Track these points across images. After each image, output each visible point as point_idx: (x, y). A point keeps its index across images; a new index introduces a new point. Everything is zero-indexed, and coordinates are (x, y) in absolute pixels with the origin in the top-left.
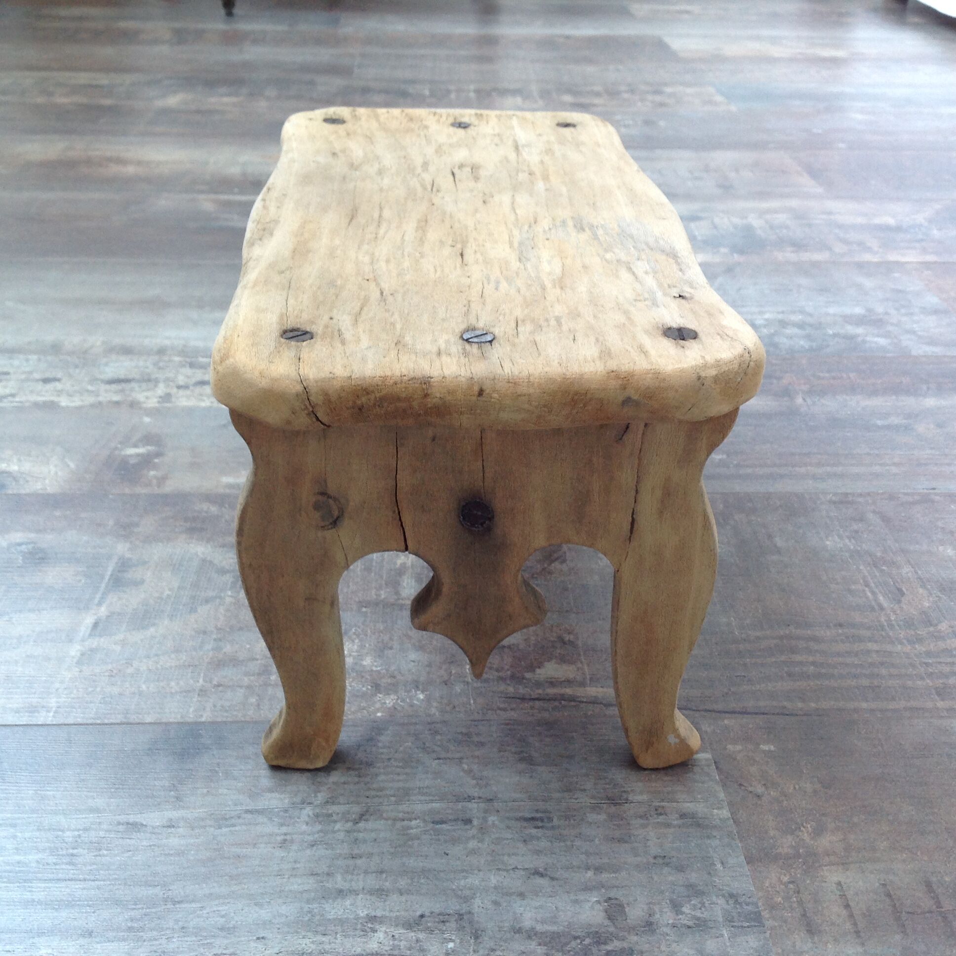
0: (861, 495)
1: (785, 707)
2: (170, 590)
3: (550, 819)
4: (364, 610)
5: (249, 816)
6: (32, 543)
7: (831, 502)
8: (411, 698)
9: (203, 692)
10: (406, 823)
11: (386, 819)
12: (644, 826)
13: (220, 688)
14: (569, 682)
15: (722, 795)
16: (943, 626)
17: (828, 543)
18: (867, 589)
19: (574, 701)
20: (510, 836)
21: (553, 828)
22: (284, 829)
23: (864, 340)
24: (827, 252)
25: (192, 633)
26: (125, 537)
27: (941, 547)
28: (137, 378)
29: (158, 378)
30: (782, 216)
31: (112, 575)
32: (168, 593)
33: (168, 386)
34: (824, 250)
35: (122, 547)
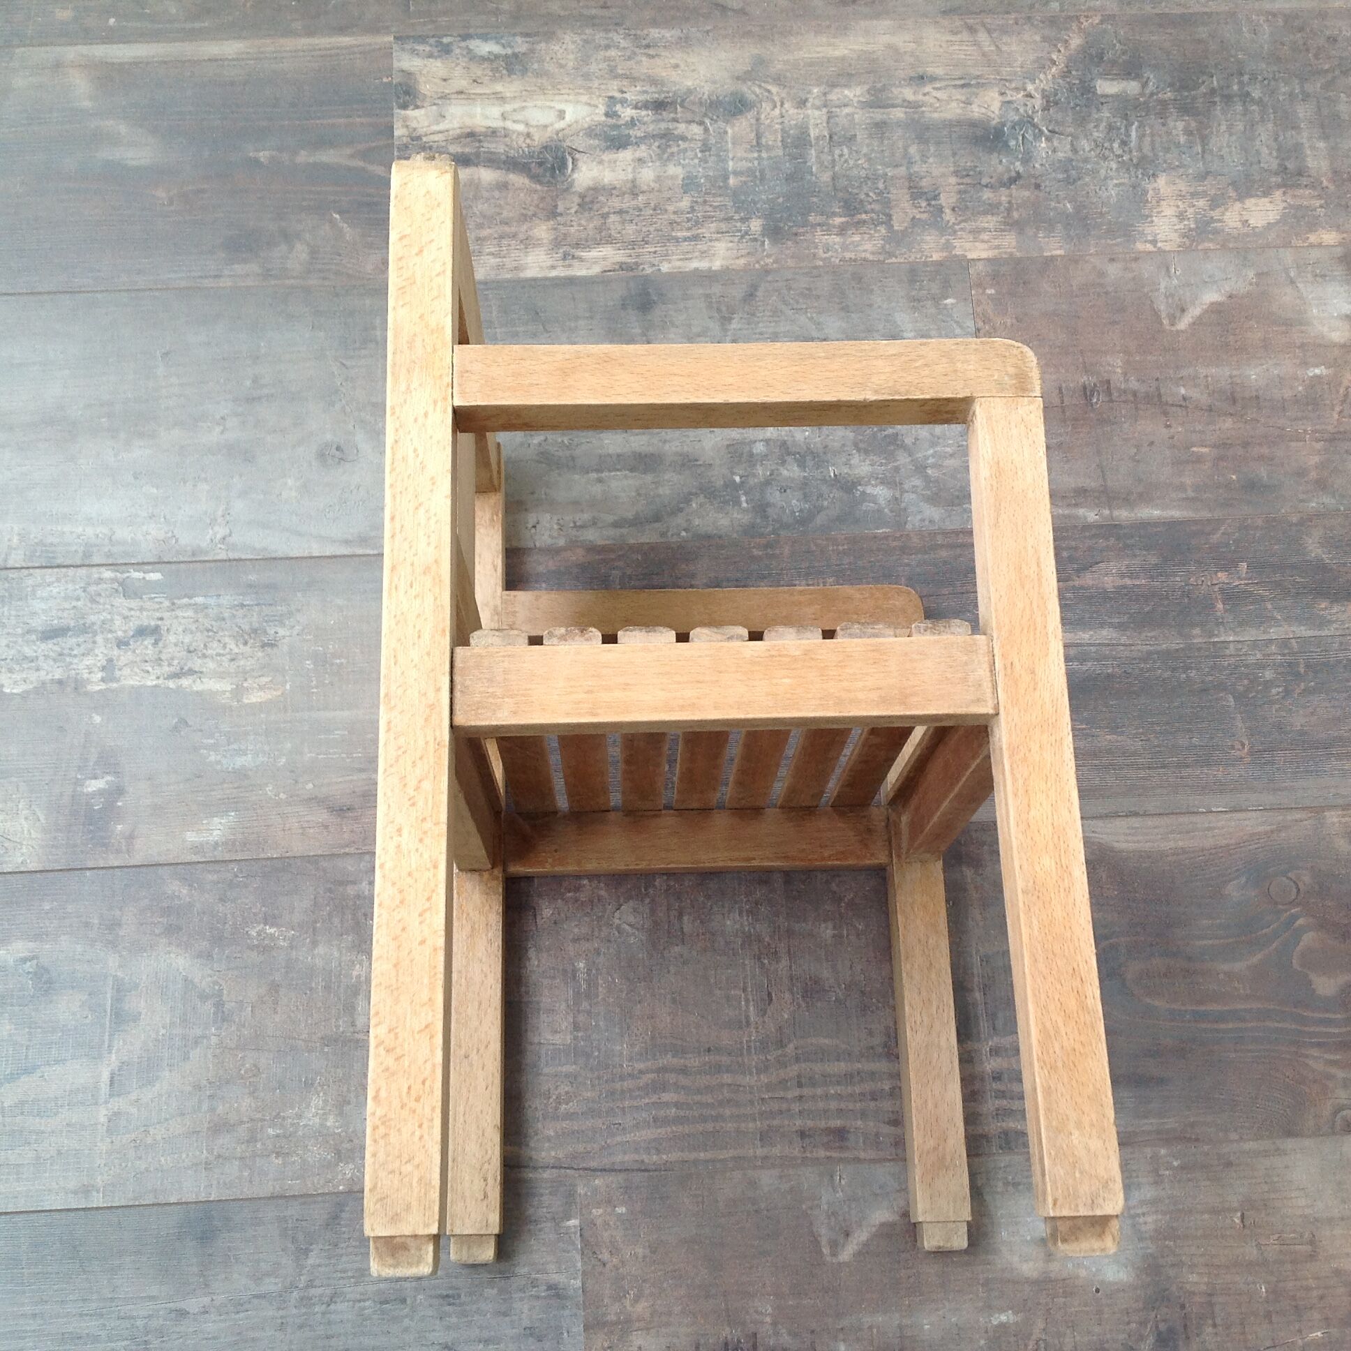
1: (643, 1161)
2: (164, 1027)
3: (459, 1296)
5: (256, 1301)
6: (34, 958)
9: (208, 1166)
10: (362, 1304)
11: (348, 1301)
12: (521, 1299)
13: (221, 1160)
15: (579, 1265)
16: (790, 1048)
17: (728, 923)
18: (743, 996)
20: (430, 1313)
21: (461, 1305)
22: (281, 1313)
23: (863, 493)
24: (883, 230)
25: (189, 1088)
26: (113, 944)
27: (823, 925)
28: (72, 624)
29: (93, 624)
30: (854, 93)
31: (112, 1006)
32: (163, 1031)
33: (106, 640)
34: (882, 223)
35: (113, 961)
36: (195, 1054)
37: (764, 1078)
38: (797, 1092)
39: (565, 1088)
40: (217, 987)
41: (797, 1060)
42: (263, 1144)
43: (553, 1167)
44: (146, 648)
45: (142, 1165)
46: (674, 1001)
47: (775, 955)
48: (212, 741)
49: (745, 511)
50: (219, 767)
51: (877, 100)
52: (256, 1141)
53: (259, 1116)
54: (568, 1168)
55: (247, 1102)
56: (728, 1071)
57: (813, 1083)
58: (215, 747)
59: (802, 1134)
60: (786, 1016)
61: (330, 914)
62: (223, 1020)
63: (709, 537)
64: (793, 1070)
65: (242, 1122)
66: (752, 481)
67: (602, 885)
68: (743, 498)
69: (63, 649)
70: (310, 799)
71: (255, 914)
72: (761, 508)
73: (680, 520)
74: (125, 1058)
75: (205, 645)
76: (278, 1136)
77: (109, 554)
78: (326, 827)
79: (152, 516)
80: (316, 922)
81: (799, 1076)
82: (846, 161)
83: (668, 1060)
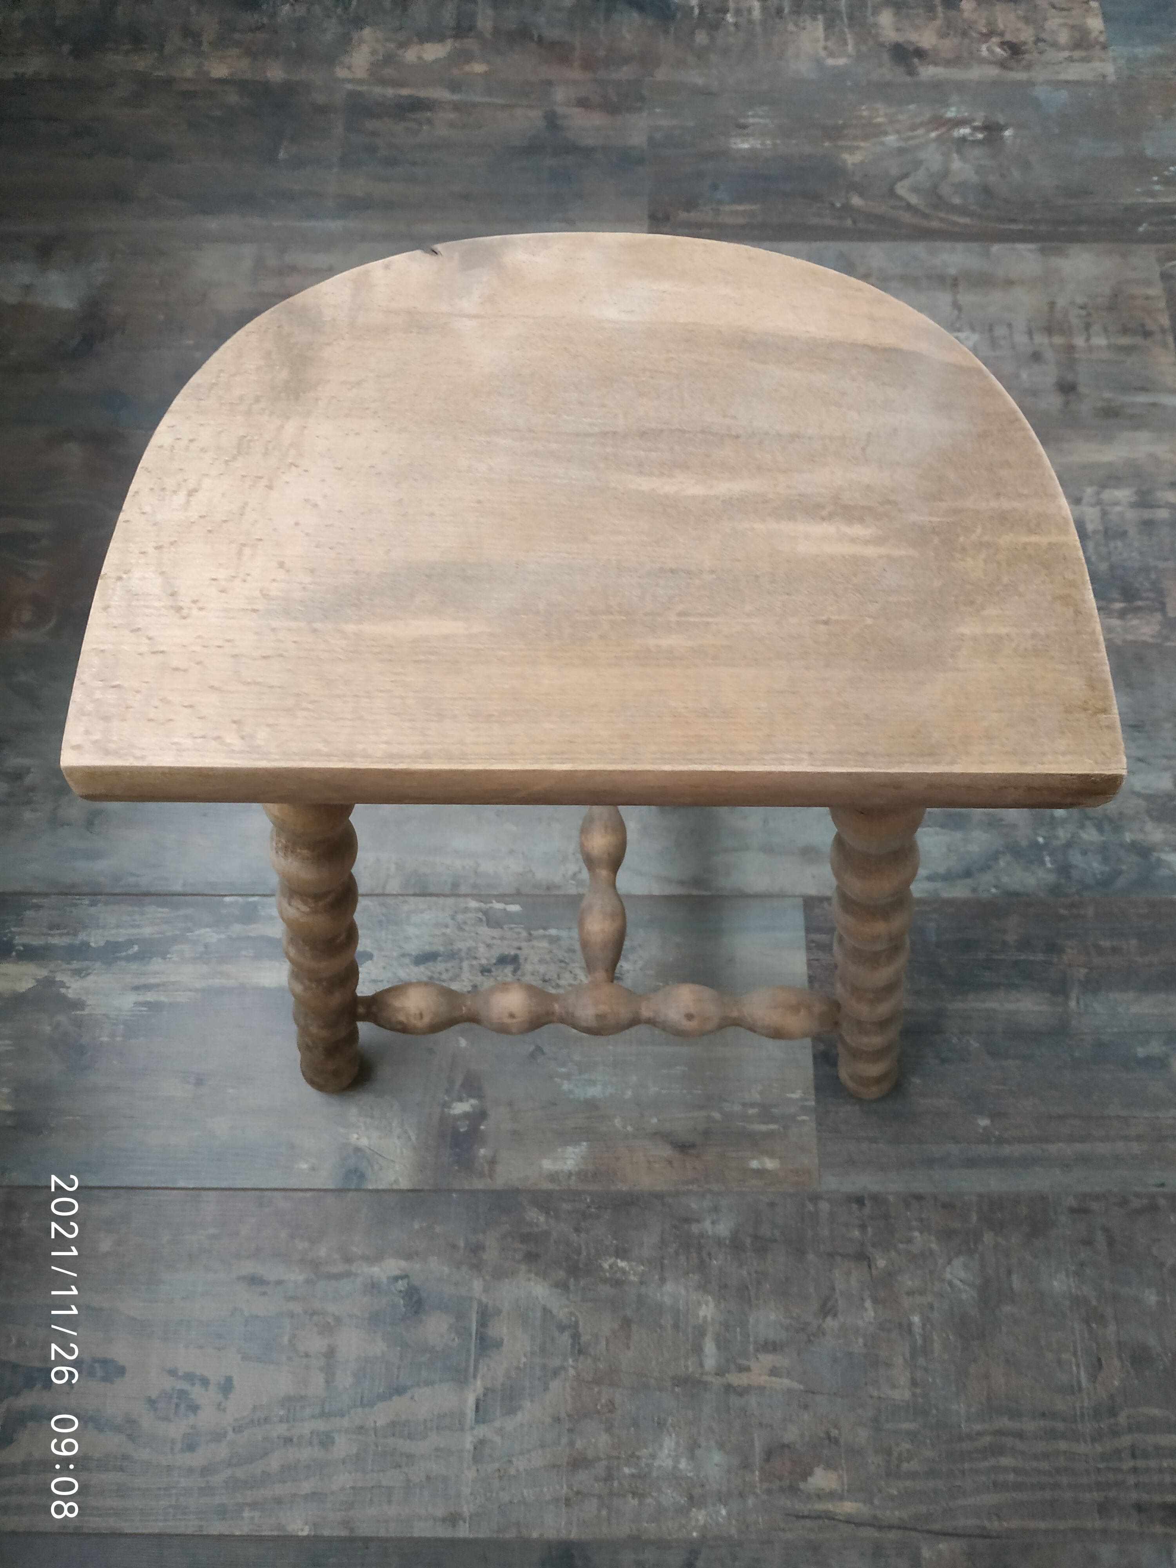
0: (1097, 1197)
1: (984, 1528)
2: (525, 1355)
4: (677, 1389)
6: (405, 1277)
7: (1072, 1210)
8: (718, 1513)
9: (568, 1502)
13: (580, 1497)
14: (832, 1495)
16: (1122, 1419)
17: (1055, 1283)
18: (1073, 1360)
19: (834, 1519)
23: (1159, 860)
24: (1158, 616)
25: (548, 1420)
26: (477, 1267)
27: (1147, 1291)
28: (441, 949)
29: (460, 950)
30: (1123, 494)
31: (477, 1331)
32: (524, 1360)
33: (472, 966)
34: (1156, 610)
35: (477, 1285)
36: (555, 1385)
37: (1099, 1448)
38: (1131, 1464)
39: (906, 1446)
40: (573, 1319)
41: (1130, 1430)
42: (620, 1483)
43: (899, 1528)
44: (506, 976)
45: (505, 1497)
46: (1008, 1361)
47: (1102, 1320)
48: (563, 1070)
49: (1049, 871)
50: (571, 1096)
51: (1144, 501)
52: (613, 1479)
53: (615, 1453)
54: (915, 1529)
55: (603, 1439)
56: (1064, 1437)
57: (1146, 1455)
58: (568, 1077)
59: (1139, 1508)
60: (1116, 1383)
61: (677, 1253)
62: (580, 1352)
63: (1017, 894)
64: (1126, 1440)
65: (599, 1459)
66: (1055, 843)
67: (933, 1238)
68: (1047, 859)
69: (433, 972)
70: (655, 1134)
71: (607, 1247)
72: (1064, 869)
73: (987, 878)
74: (489, 1386)
75: (559, 977)
76: (633, 1476)
77: (475, 886)
78: (670, 1163)
79: (512, 852)
80: (663, 1258)
81: (1133, 1447)
82: (1120, 554)
83: (1005, 1422)
